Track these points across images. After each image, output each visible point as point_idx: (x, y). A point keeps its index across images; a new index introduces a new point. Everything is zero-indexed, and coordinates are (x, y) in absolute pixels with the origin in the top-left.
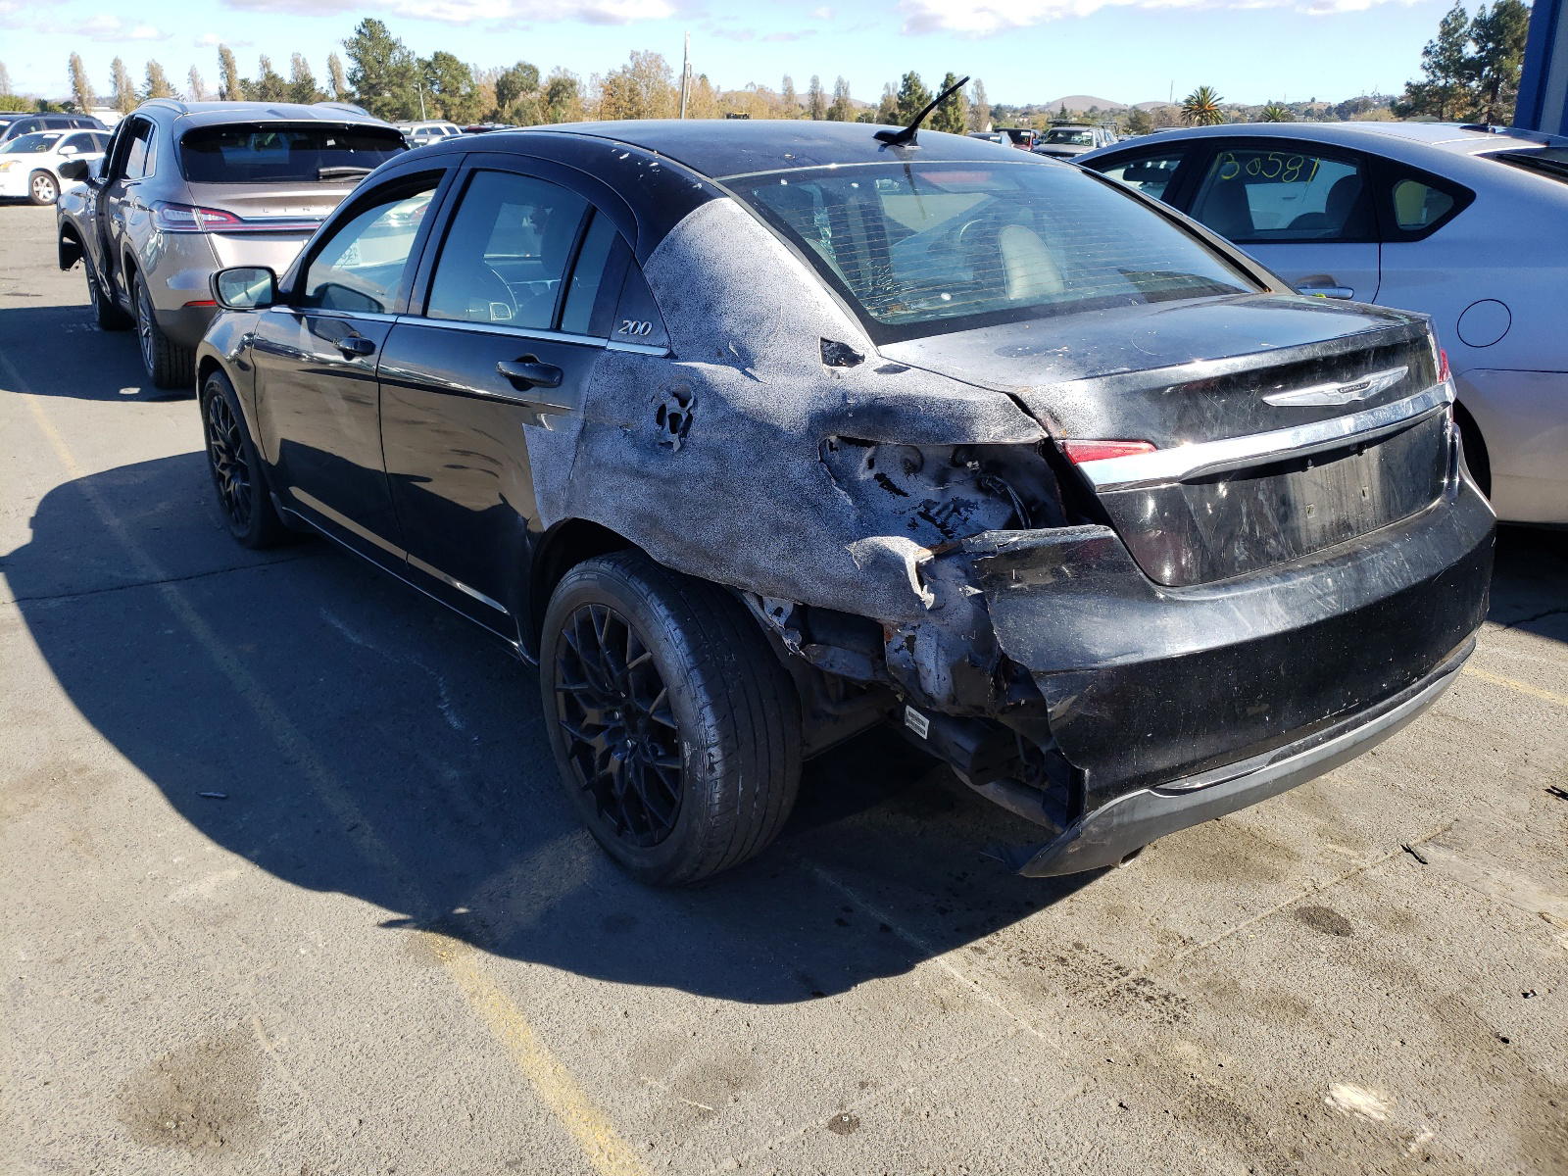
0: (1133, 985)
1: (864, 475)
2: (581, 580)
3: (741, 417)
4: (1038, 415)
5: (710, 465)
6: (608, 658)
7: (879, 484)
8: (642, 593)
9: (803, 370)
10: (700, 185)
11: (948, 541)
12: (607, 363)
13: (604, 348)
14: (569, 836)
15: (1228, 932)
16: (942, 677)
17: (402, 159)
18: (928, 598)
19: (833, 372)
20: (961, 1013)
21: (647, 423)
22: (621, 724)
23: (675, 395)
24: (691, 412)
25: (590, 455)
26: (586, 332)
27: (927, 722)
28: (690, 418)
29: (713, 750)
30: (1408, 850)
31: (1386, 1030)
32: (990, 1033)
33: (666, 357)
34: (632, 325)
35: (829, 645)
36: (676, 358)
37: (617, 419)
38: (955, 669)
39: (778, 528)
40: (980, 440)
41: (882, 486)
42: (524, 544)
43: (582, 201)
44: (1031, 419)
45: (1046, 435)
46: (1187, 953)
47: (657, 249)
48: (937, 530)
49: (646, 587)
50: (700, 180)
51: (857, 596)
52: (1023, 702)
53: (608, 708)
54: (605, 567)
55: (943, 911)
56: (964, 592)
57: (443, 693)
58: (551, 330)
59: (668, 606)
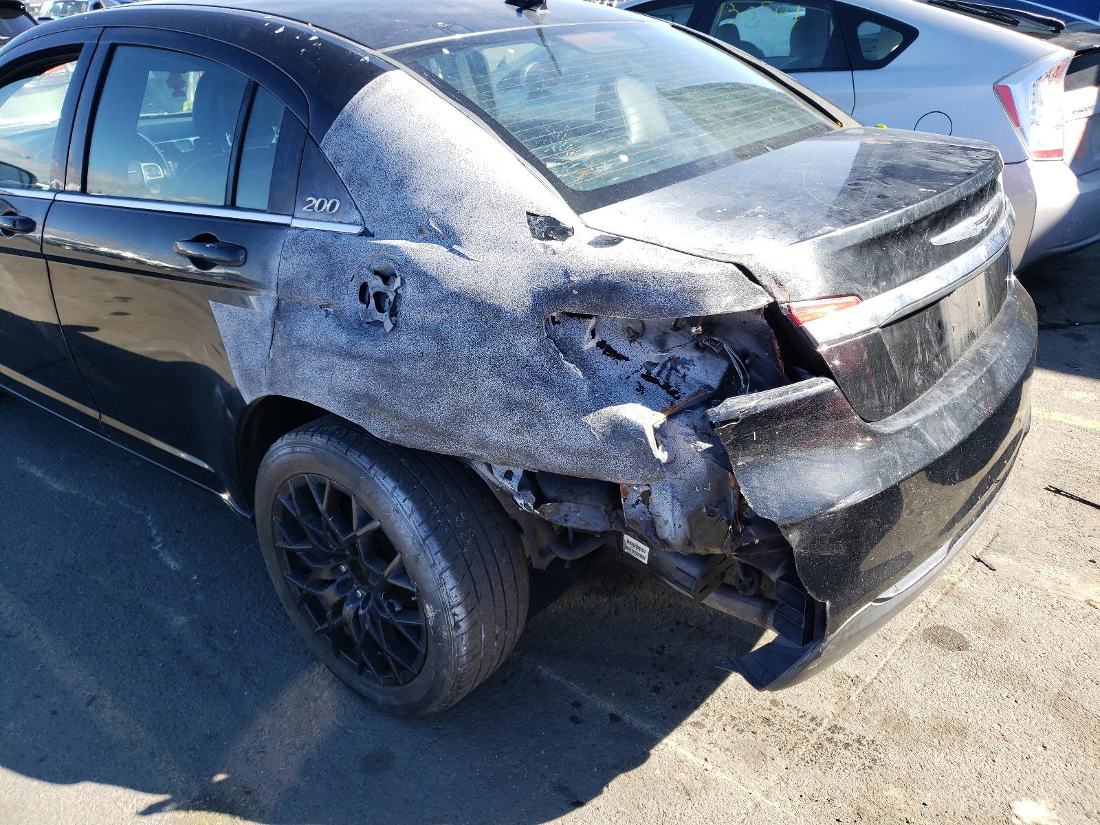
0: (829, 734)
1: (589, 344)
2: (293, 452)
3: (457, 296)
4: (764, 282)
5: (429, 345)
6: (331, 523)
7: (601, 351)
8: (364, 467)
9: (513, 246)
10: (367, 59)
11: (676, 402)
12: (296, 241)
13: (288, 226)
14: (307, 672)
15: (882, 664)
16: (677, 526)
17: (33, 34)
18: (661, 455)
19: (546, 247)
20: (704, 796)
21: (350, 302)
22: (348, 576)
23: (376, 273)
24: (399, 291)
25: (290, 335)
26: (265, 207)
27: (647, 549)
28: (398, 296)
29: (457, 610)
30: (979, 560)
31: (1029, 738)
32: (734, 814)
33: (361, 235)
34: (316, 203)
35: (561, 502)
36: (372, 235)
37: (316, 299)
38: (693, 519)
39: (510, 405)
40: (713, 312)
41: (604, 353)
42: (226, 415)
43: (242, 78)
44: (756, 285)
45: (772, 300)
46: (859, 691)
47: (334, 125)
48: (663, 392)
49: (366, 460)
50: (367, 54)
51: (597, 464)
52: (757, 541)
53: (333, 564)
54: (317, 440)
55: (656, 689)
56: (696, 448)
57: (154, 532)
58: (225, 207)
59: (394, 477)
